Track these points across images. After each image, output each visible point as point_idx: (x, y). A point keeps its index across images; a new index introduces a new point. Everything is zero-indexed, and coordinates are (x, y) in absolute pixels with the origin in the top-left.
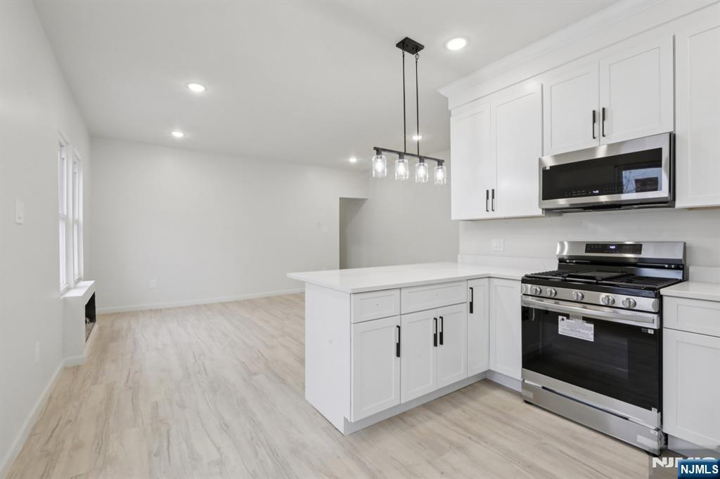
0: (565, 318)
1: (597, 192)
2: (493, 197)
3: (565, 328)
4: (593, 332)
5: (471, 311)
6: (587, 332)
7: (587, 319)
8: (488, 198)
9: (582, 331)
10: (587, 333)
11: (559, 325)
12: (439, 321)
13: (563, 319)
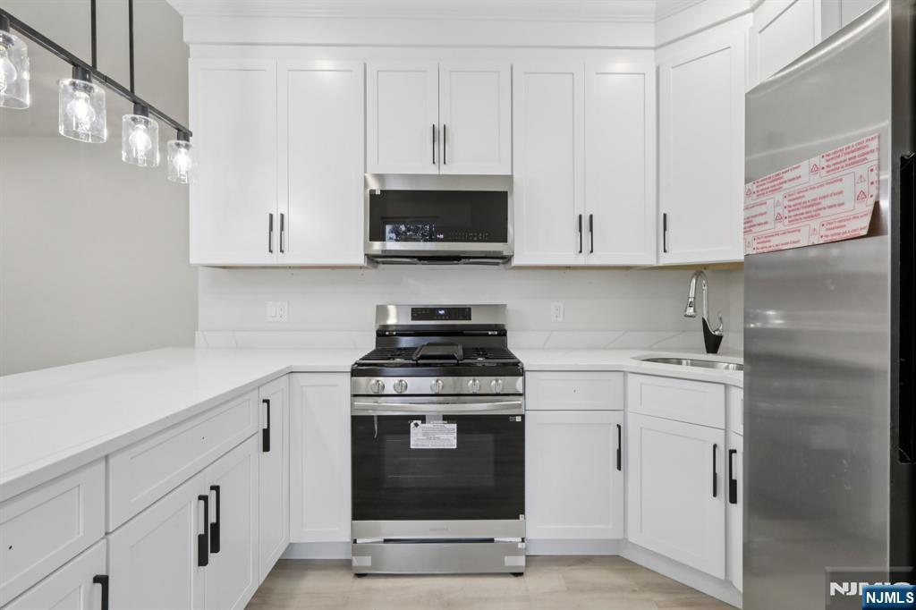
0: (419, 422)
1: (442, 236)
2: (282, 229)
3: (420, 438)
4: (455, 435)
5: (266, 447)
6: (449, 436)
7: (448, 418)
8: (271, 229)
9: (442, 437)
10: (447, 438)
11: (411, 435)
12: (211, 499)
13: (416, 425)
